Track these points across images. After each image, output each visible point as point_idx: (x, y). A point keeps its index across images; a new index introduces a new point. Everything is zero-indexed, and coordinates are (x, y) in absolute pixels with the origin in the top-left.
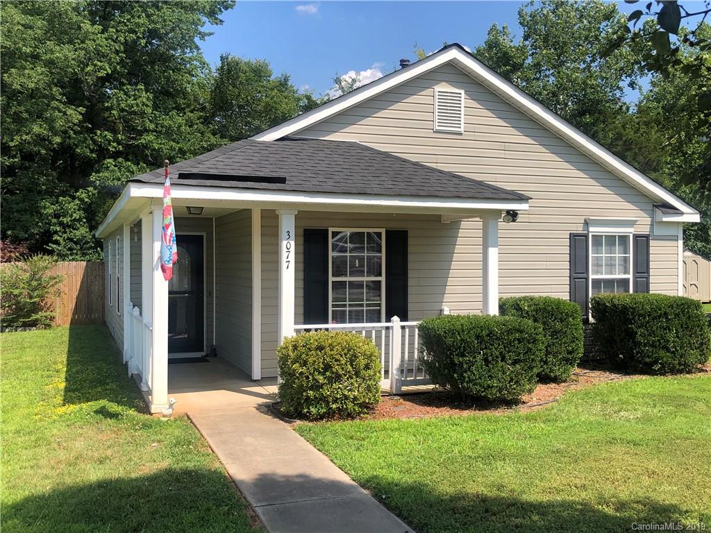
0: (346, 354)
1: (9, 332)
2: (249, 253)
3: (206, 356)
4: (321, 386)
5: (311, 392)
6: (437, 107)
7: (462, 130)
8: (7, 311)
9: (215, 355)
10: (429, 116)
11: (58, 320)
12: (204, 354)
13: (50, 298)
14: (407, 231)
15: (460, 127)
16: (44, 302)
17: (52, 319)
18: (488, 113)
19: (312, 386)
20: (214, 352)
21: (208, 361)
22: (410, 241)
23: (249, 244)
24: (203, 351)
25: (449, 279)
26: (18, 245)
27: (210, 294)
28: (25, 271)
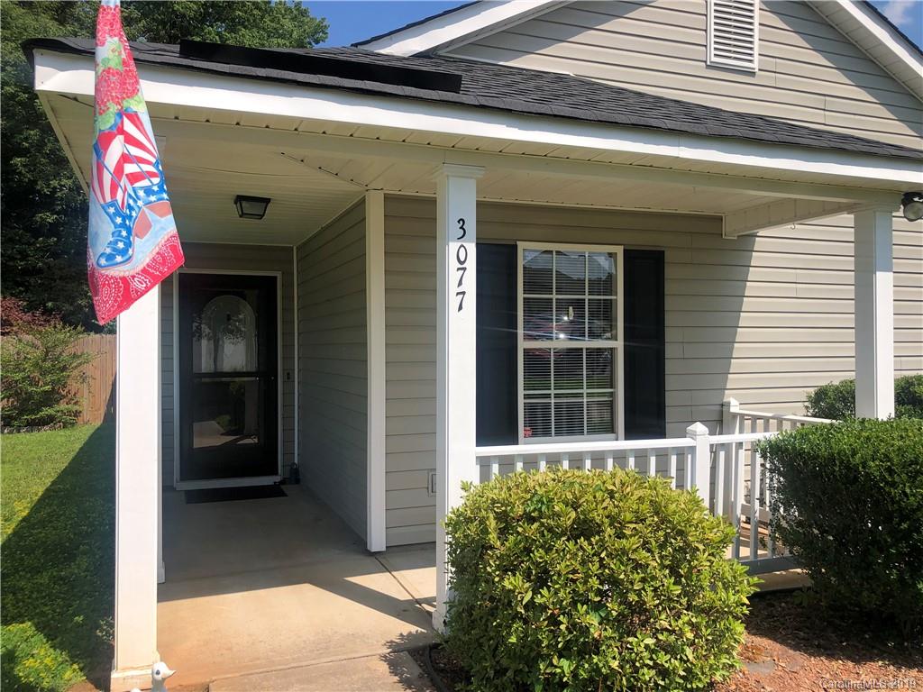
0: (662, 546)
1: (8, 433)
2: (361, 292)
3: (282, 482)
4: (595, 646)
5: (565, 663)
6: (713, 20)
7: (755, 65)
8: (13, 402)
9: (298, 481)
10: (698, 37)
11: (86, 415)
12: (277, 479)
13: (73, 385)
14: (663, 252)
15: (751, 61)
16: (66, 390)
17: (77, 414)
18: (796, 39)
19: (568, 644)
20: (295, 476)
21: (283, 494)
22: (670, 272)
23: (361, 274)
24: (275, 473)
25: (736, 345)
26: (50, 315)
27: (289, 376)
28: (34, 346)
